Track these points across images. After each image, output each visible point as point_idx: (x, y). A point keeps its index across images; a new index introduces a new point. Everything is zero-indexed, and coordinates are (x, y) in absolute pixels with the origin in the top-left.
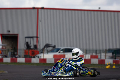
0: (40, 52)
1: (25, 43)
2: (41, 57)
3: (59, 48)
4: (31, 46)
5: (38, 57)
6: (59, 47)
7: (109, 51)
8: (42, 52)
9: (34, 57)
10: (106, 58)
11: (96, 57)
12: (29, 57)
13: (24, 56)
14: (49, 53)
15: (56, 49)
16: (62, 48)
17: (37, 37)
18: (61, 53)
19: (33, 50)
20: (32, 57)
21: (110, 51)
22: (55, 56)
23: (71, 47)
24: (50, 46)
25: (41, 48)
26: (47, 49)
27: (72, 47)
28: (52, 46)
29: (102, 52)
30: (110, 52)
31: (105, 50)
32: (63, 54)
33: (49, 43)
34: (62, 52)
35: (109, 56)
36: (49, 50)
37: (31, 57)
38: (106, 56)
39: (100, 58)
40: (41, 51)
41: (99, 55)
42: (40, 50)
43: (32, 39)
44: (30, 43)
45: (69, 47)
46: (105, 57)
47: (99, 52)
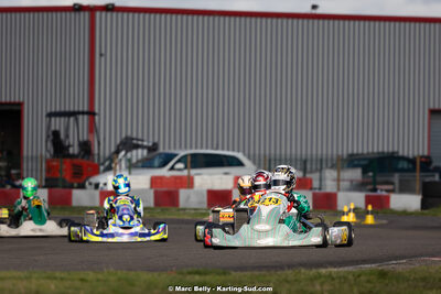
0: (102, 168)
1: (48, 136)
2: (105, 184)
3: (172, 151)
4: (69, 146)
5: (97, 186)
6: (170, 148)
7: (352, 161)
8: (109, 169)
9: (82, 186)
10: (339, 189)
11: (304, 184)
12: (64, 187)
13: (44, 184)
14: (133, 171)
15: (160, 154)
16: (182, 153)
17: (91, 114)
18: (179, 170)
19: (75, 161)
20: (76, 185)
21: (356, 162)
22: (154, 181)
23: (212, 148)
24: (137, 147)
25: (107, 154)
26: (129, 155)
27: (217, 149)
28: (145, 143)
29: (324, 166)
30: (355, 166)
31: (335, 157)
32: (185, 173)
33: (134, 136)
34: (180, 166)
35: (352, 181)
36: (134, 161)
37: (72, 187)
38: (338, 180)
39: (320, 189)
40: (107, 163)
41: (315, 177)
42: (102, 160)
43: (72, 119)
44: (67, 136)
45: (207, 148)
46: (335, 183)
47: (314, 167)
